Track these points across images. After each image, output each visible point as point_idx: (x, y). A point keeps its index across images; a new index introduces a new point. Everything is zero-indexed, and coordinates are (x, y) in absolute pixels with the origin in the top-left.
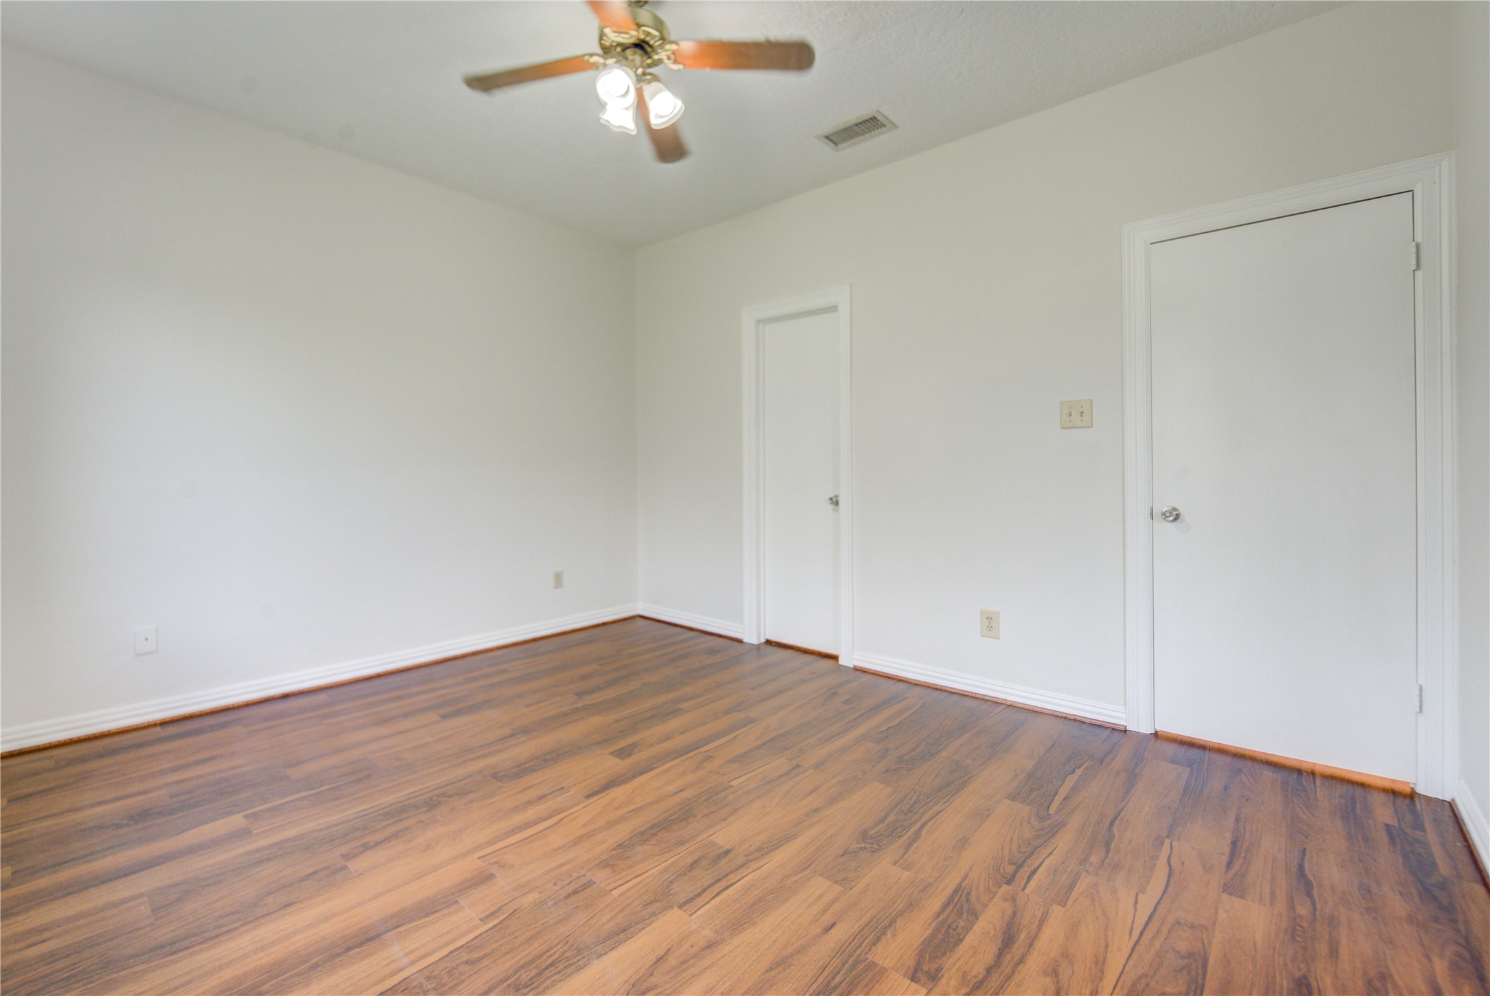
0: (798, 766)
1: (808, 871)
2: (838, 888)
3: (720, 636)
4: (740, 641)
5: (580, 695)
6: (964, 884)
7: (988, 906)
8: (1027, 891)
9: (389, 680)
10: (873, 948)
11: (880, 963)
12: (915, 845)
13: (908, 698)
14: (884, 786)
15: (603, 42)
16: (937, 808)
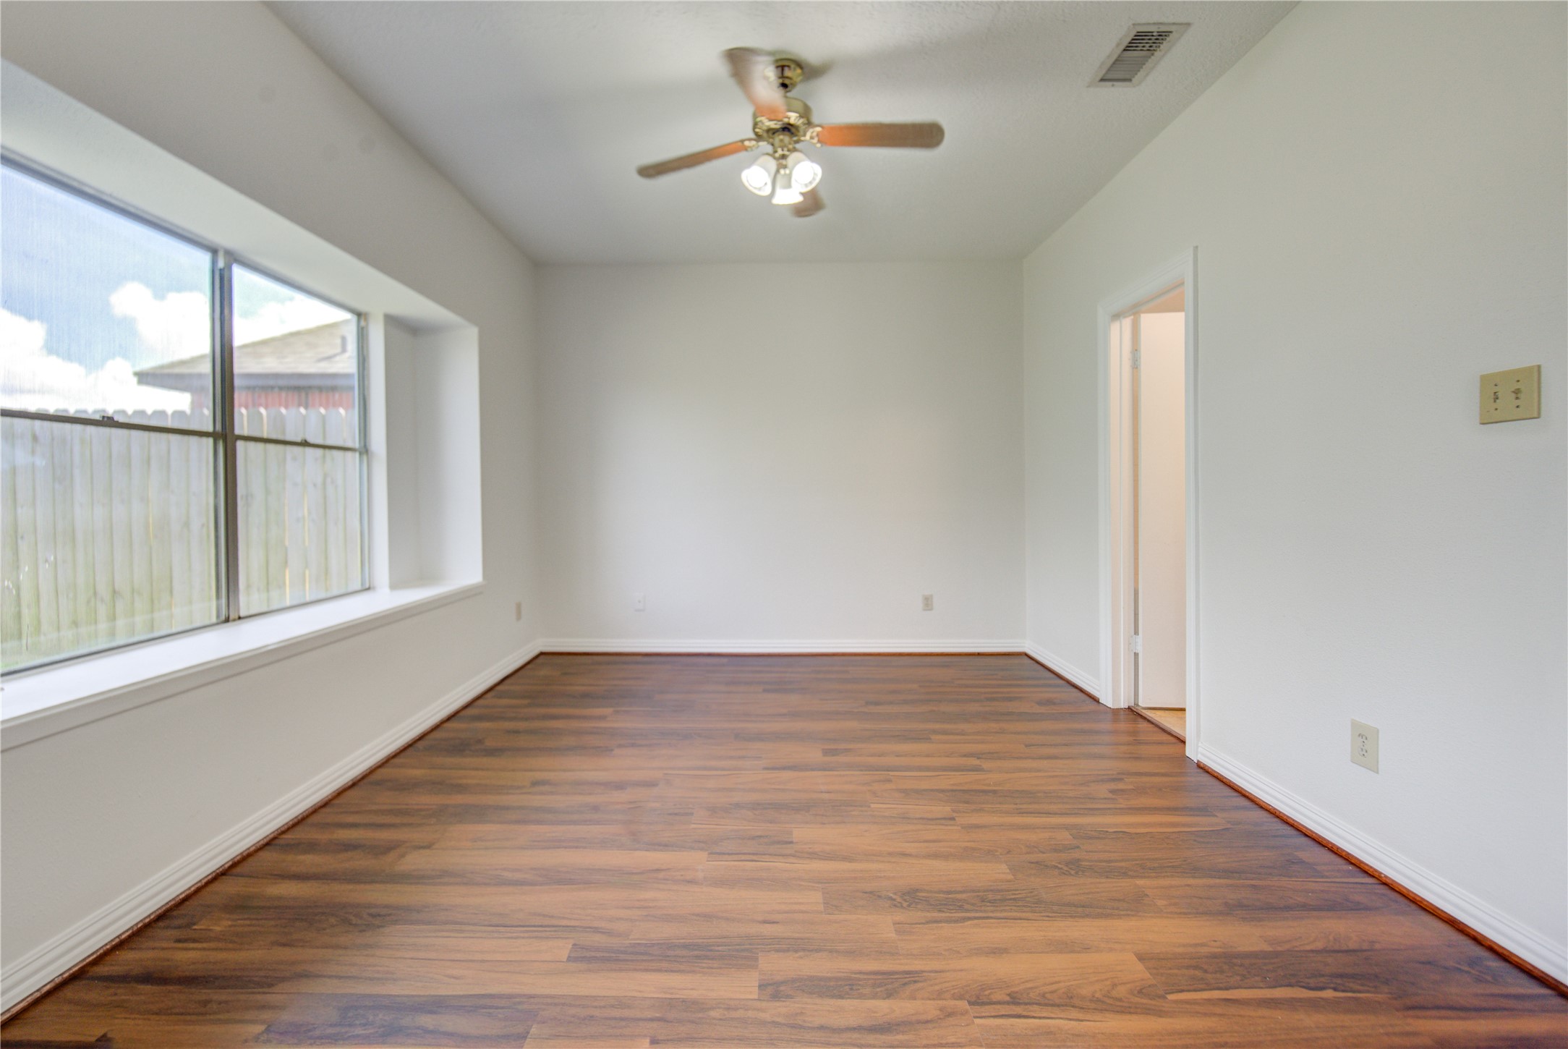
0: (953, 819)
1: (820, 885)
2: (821, 908)
3: (1081, 690)
4: (1096, 700)
5: (868, 703)
6: (924, 974)
7: (915, 999)
8: (977, 1021)
9: (770, 659)
10: (773, 952)
11: (760, 962)
12: (943, 924)
13: (1216, 816)
14: (1008, 871)
15: (757, 130)
16: (1029, 915)
